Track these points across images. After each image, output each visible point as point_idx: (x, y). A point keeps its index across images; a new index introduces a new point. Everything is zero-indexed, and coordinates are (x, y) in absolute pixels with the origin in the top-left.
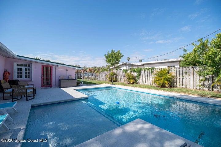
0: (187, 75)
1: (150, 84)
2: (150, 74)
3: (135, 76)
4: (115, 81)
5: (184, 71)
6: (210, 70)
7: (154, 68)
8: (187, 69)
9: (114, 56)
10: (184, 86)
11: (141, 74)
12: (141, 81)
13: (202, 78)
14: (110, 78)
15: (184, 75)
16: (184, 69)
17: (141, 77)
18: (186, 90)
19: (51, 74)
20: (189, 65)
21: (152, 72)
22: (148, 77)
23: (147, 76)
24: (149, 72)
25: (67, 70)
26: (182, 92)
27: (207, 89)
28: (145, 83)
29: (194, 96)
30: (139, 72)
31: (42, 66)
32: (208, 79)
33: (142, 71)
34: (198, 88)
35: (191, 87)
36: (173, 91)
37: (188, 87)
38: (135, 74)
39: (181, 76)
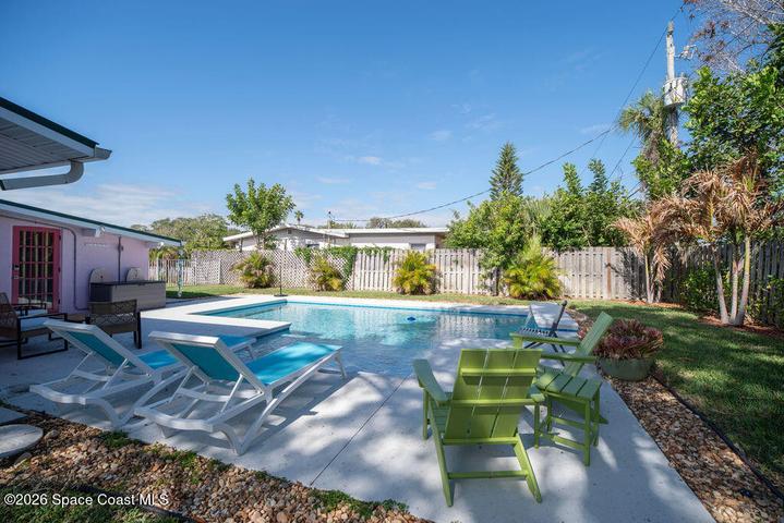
0: (459, 266)
1: (380, 289)
2: (382, 262)
3: (341, 269)
4: (268, 286)
5: (454, 258)
6: (495, 259)
7: (390, 249)
8: (459, 253)
9: (266, 204)
10: (453, 290)
11: (358, 263)
12: (357, 280)
13: (483, 272)
14: (252, 275)
15: (454, 266)
16: (454, 254)
17: (357, 270)
18: (459, 298)
19: (55, 262)
20: (463, 245)
21: (386, 259)
22: (377, 272)
23: (372, 267)
24: (378, 257)
25: (120, 248)
26: (458, 301)
27: (488, 294)
28: (367, 287)
29: (477, 306)
30: (352, 256)
31: (15, 228)
32: (491, 276)
33: (359, 254)
34: (476, 292)
35: (465, 292)
36: (438, 300)
37: (460, 291)
38: (340, 264)
39: (448, 268)
